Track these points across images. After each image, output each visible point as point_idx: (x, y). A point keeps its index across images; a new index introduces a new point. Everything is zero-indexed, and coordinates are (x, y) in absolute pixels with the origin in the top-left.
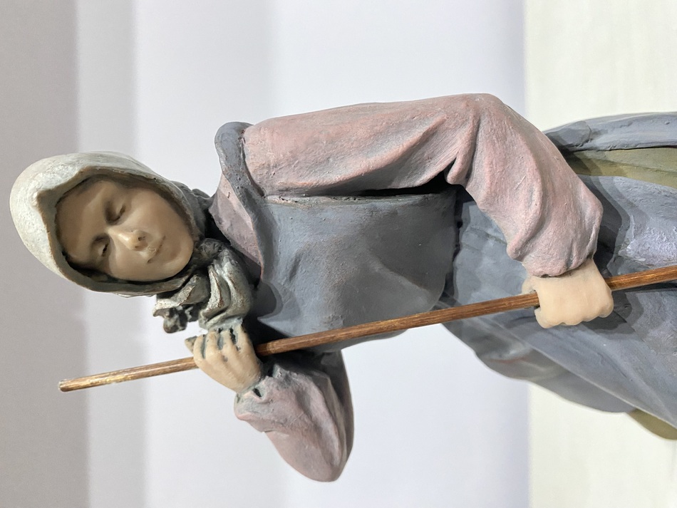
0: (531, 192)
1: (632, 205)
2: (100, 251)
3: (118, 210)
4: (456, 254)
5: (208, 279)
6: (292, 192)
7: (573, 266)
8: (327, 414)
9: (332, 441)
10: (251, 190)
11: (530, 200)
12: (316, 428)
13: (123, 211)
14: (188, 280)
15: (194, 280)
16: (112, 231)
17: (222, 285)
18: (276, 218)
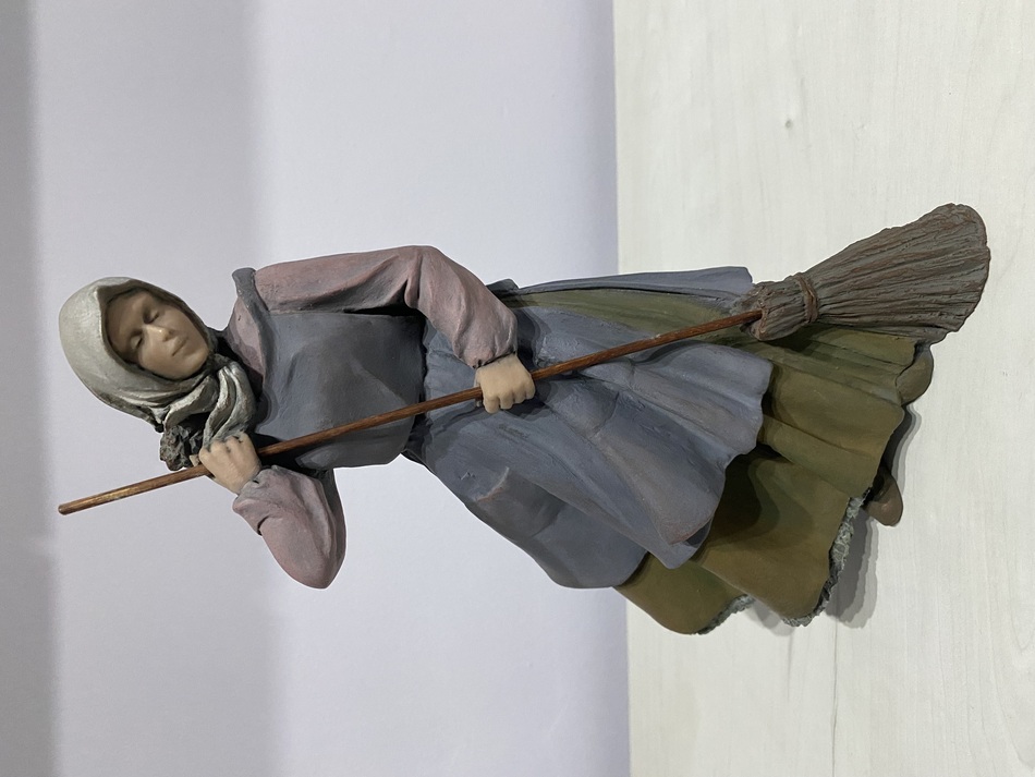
0: (460, 300)
1: (542, 322)
2: (135, 341)
3: (153, 314)
4: (425, 375)
5: (218, 381)
6: (291, 305)
7: (497, 354)
8: (318, 500)
9: (323, 527)
10: (258, 304)
11: (460, 305)
12: (309, 513)
13: (157, 316)
14: (202, 380)
15: (207, 380)
16: (149, 329)
17: (230, 383)
18: (277, 328)
